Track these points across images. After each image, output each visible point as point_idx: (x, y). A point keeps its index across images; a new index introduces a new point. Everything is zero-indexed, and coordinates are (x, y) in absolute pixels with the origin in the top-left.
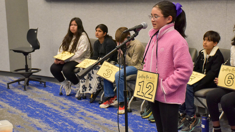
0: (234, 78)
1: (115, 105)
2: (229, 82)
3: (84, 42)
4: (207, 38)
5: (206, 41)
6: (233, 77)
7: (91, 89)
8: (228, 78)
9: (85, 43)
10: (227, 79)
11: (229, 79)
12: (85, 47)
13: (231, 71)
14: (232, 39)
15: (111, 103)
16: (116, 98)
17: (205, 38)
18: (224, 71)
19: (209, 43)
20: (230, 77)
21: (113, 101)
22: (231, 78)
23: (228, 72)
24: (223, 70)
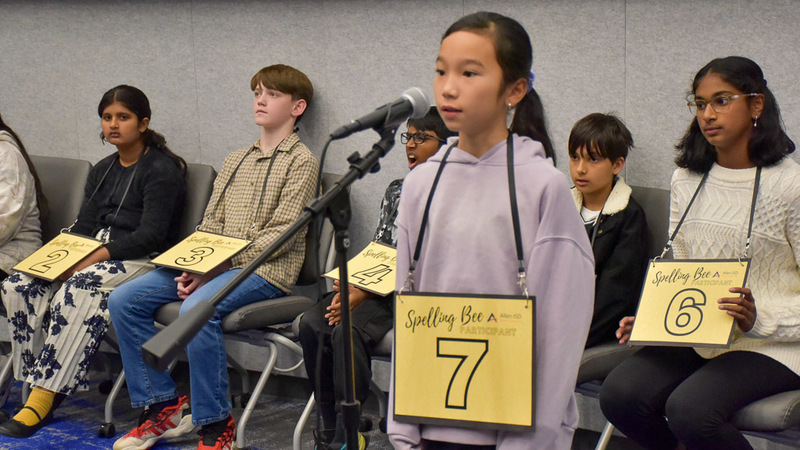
0: (704, 304)
1: (184, 435)
2: (683, 320)
3: (7, 175)
4: (585, 151)
5: (582, 161)
6: (699, 299)
7: (56, 371)
8: (681, 308)
9: (12, 177)
10: (675, 312)
11: (683, 311)
12: (13, 192)
13: (691, 279)
14: (678, 143)
15: (165, 429)
16: (185, 405)
17: (578, 151)
18: (663, 284)
19: (597, 170)
20: (690, 302)
21: (173, 419)
22: (694, 305)
23: (679, 285)
24: (658, 281)
